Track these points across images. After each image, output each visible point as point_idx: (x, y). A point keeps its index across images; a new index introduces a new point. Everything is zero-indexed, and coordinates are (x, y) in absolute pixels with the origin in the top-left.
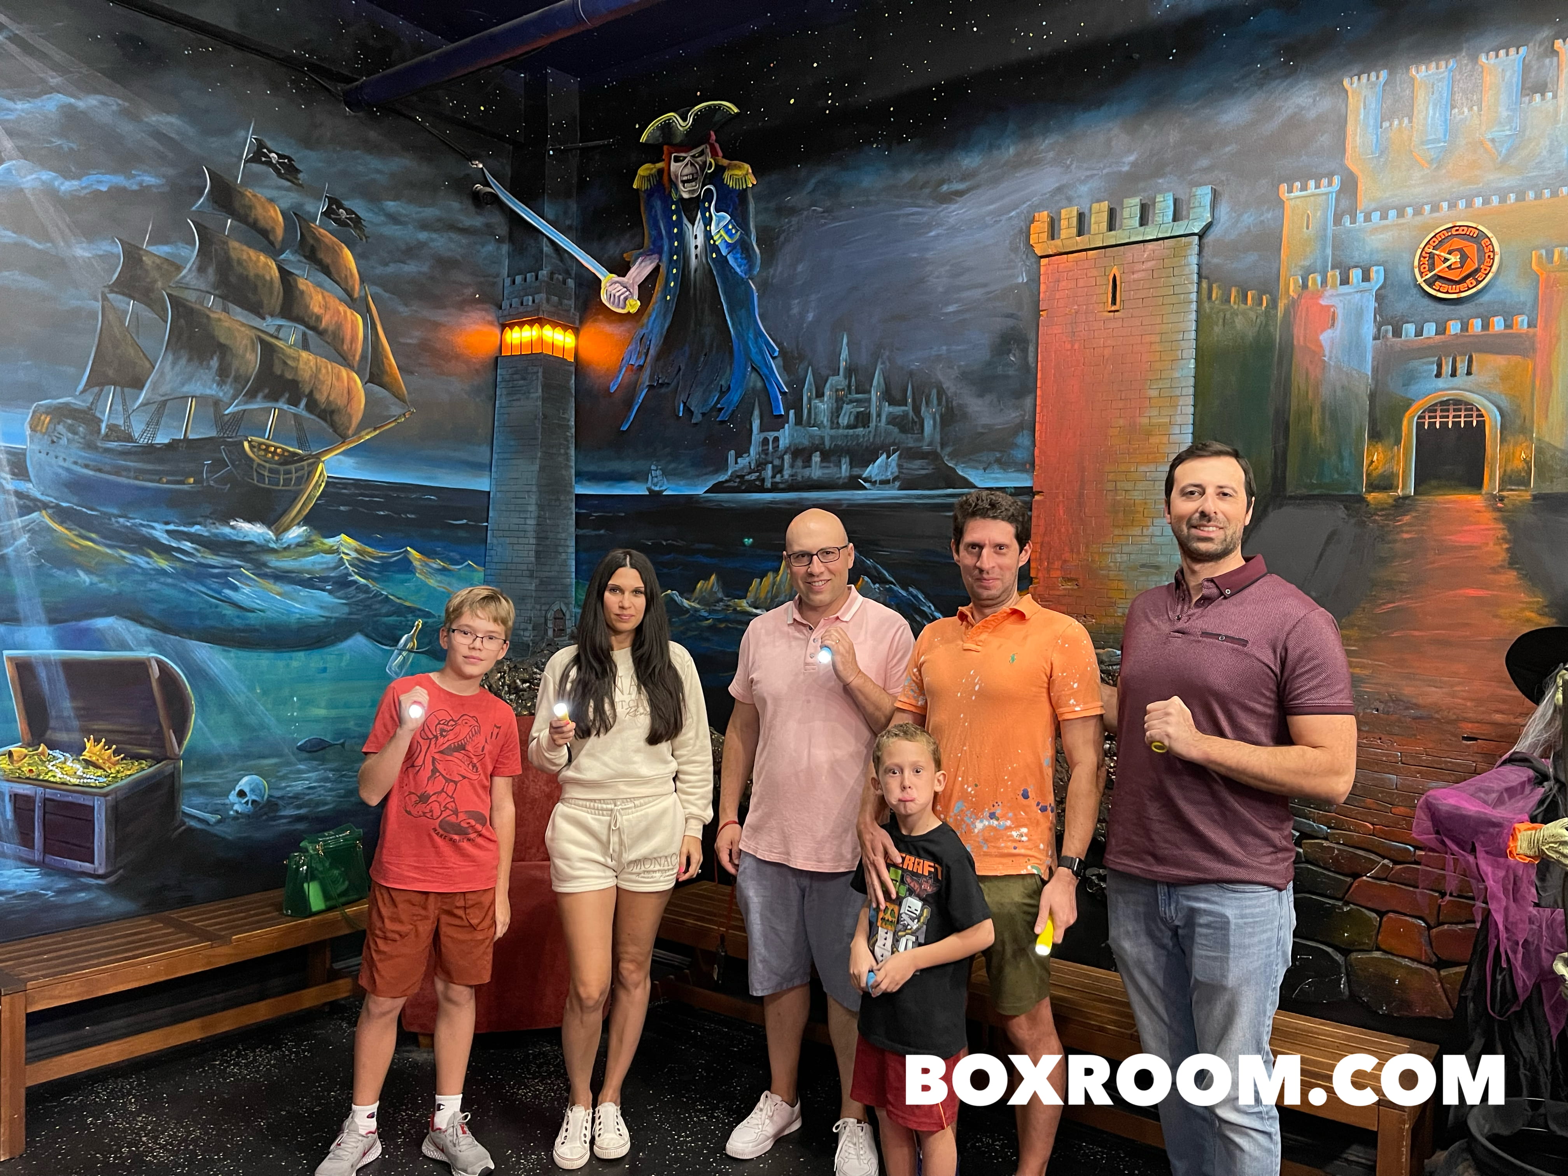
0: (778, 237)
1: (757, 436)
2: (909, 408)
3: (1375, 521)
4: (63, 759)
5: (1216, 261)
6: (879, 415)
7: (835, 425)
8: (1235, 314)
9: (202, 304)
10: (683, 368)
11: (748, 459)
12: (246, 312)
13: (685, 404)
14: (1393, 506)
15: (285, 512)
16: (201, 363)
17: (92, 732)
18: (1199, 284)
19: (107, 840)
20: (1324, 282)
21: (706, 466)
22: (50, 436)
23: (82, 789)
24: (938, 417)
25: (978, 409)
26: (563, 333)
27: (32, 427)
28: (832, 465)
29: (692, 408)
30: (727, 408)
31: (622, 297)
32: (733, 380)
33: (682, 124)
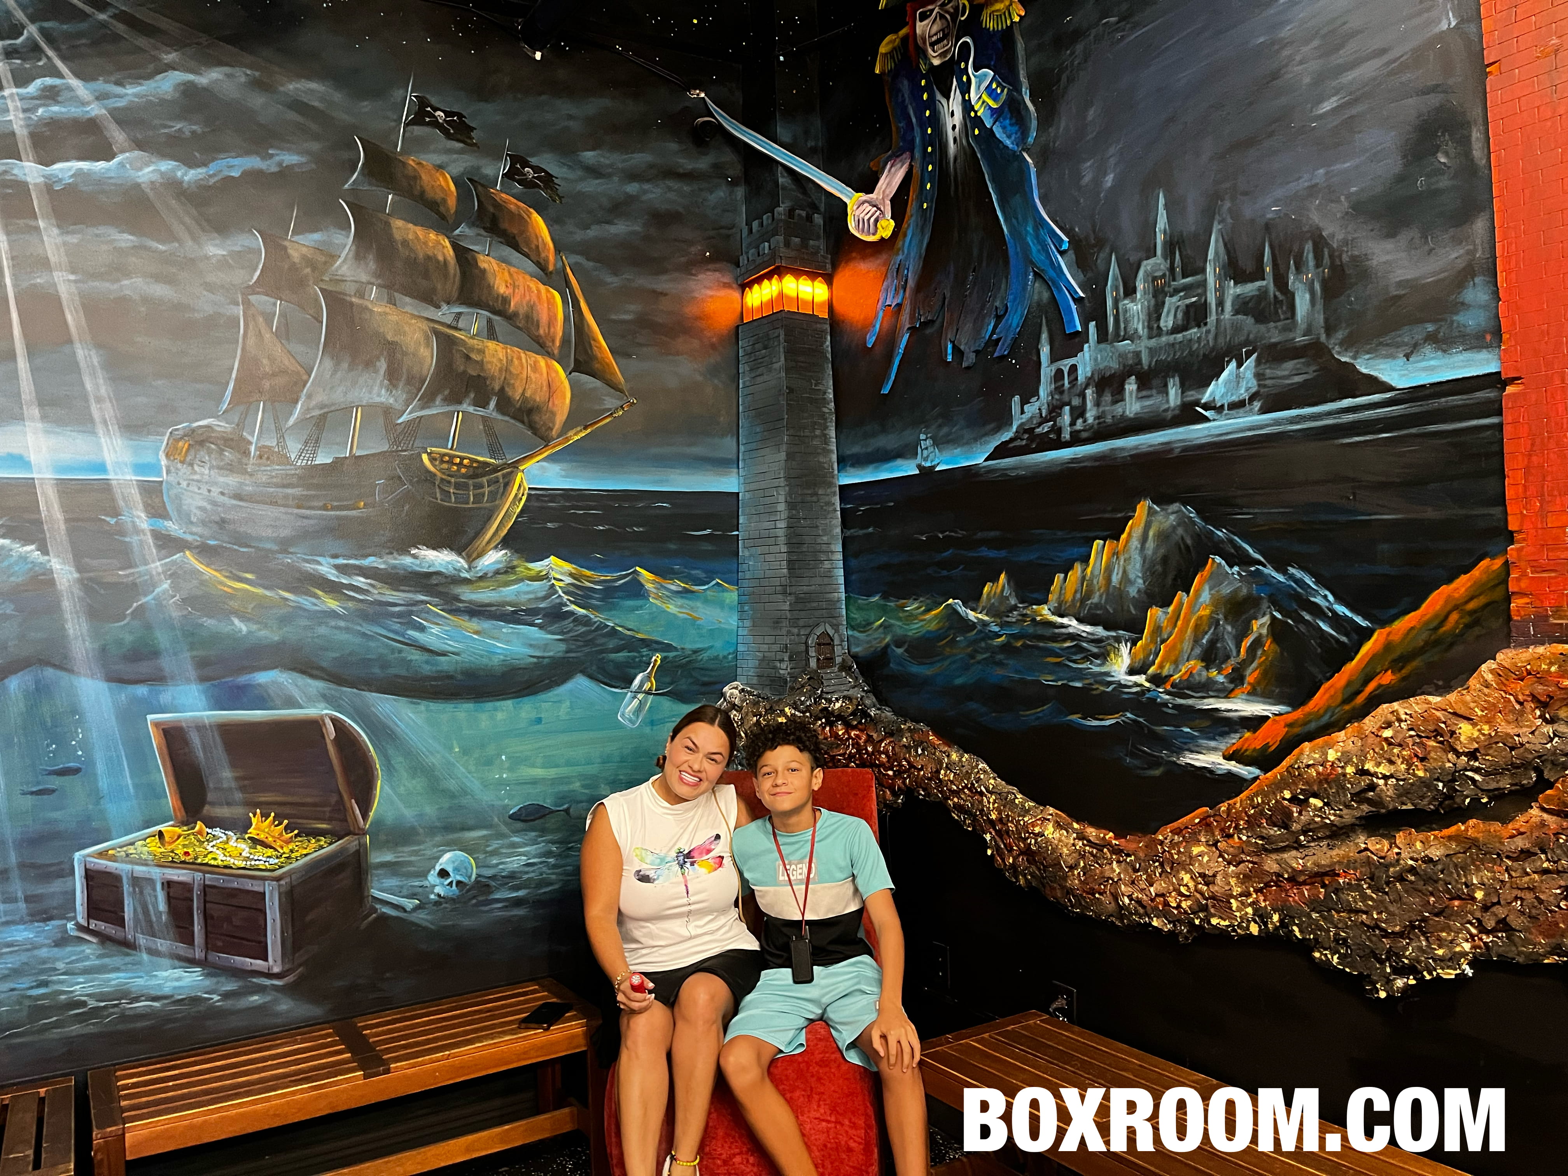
0: (1059, 80)
1: (1047, 371)
2: (1268, 283)
4: (225, 838)
6: (1220, 303)
7: (1155, 331)
9: (362, 296)
10: (948, 295)
11: (1037, 404)
12: (415, 302)
13: (953, 342)
15: (479, 533)
16: (365, 368)
17: (258, 805)
19: (282, 933)
21: (984, 425)
22: (191, 465)
23: (249, 873)
24: (1317, 287)
25: (1389, 257)
26: (810, 282)
27: (167, 456)
28: (1154, 392)
29: (962, 347)
30: (1006, 337)
31: (872, 220)
32: (1011, 297)
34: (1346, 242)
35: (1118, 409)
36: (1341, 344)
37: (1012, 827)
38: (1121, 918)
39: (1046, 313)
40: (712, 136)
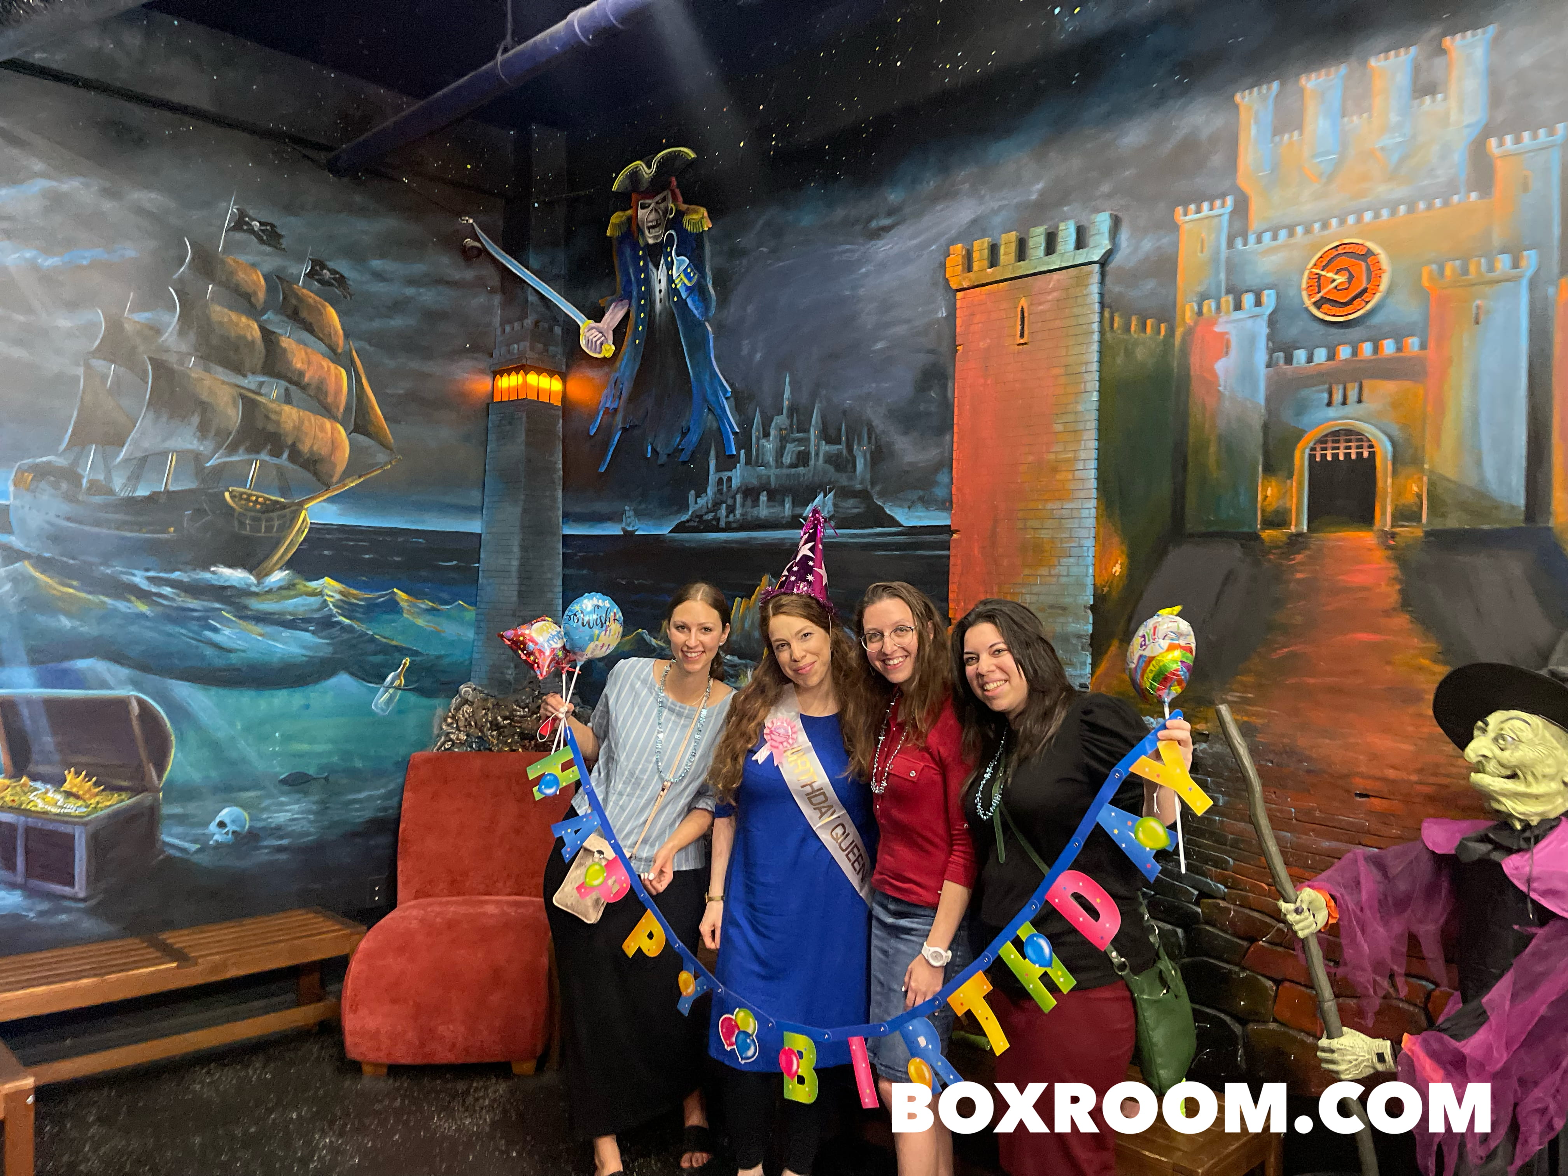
1: (713, 477)
2: (842, 447)
3: (1269, 561)
4: (44, 790)
5: (1117, 289)
6: (817, 454)
7: (779, 464)
8: (1136, 343)
9: (182, 364)
10: (650, 410)
11: (705, 499)
12: (226, 371)
13: (652, 444)
14: (1288, 544)
15: (268, 556)
16: (182, 420)
17: (73, 765)
18: (1102, 313)
19: (87, 866)
20: (1218, 308)
21: (670, 506)
22: (33, 491)
23: (63, 819)
24: (868, 456)
25: (904, 446)
26: (548, 379)
27: (15, 485)
28: (776, 504)
29: (658, 450)
30: (688, 448)
31: (598, 342)
32: (692, 421)
33: (647, 172)
34: (884, 432)
35: (755, 511)
36: (878, 493)
40: (478, 256)
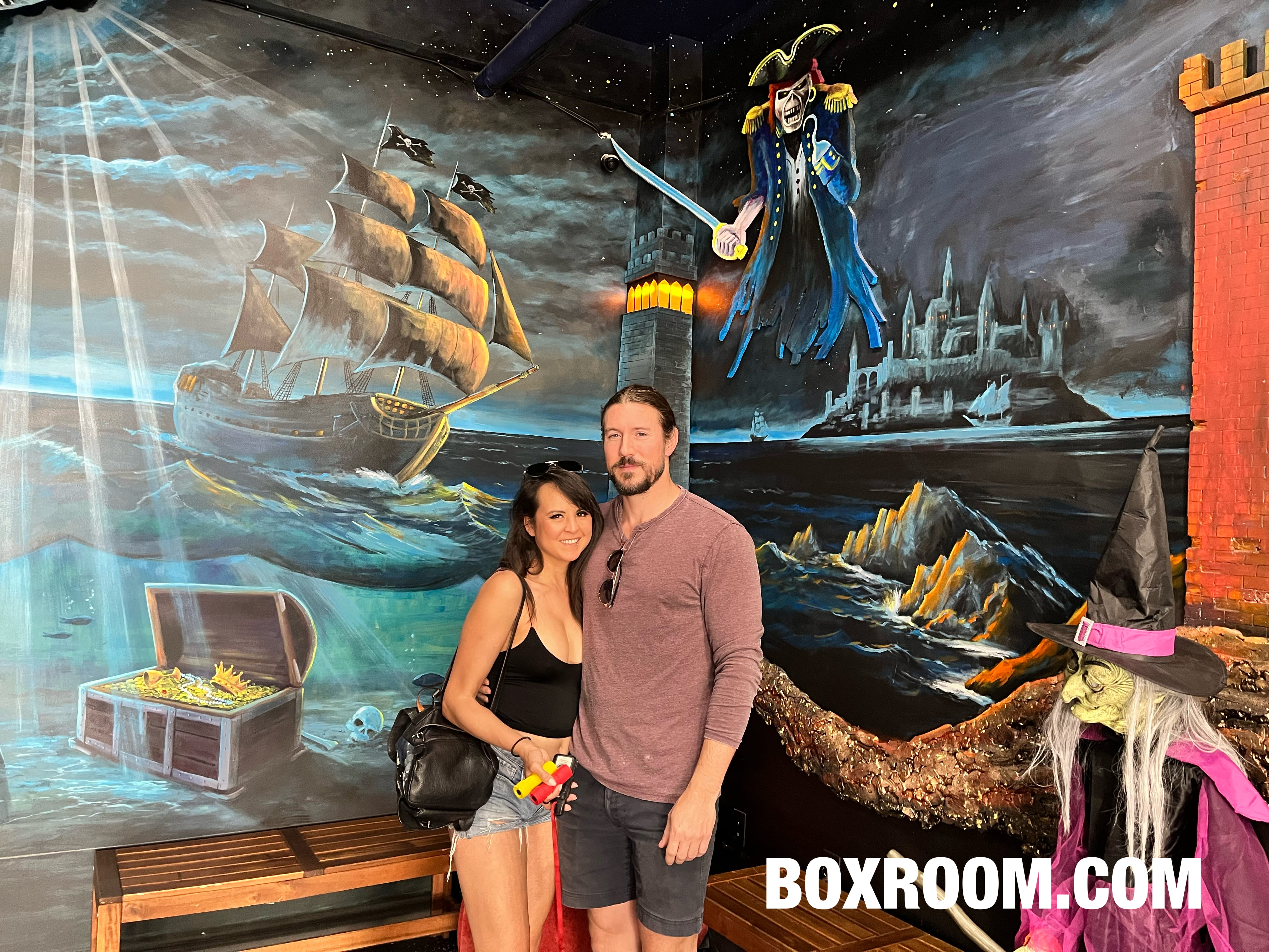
1: (854, 374)
2: (1023, 327)
4: (194, 682)
6: (987, 338)
7: (937, 353)
9: (336, 275)
10: (784, 309)
11: (845, 399)
12: (377, 281)
13: (784, 344)
15: (409, 460)
16: (334, 328)
17: (222, 658)
19: (231, 758)
21: (804, 409)
22: (196, 394)
23: (210, 710)
24: (1059, 335)
25: (1114, 319)
26: (679, 288)
27: (179, 387)
28: (933, 400)
29: (791, 349)
30: (825, 345)
31: (731, 244)
32: (831, 316)
33: (785, 59)
34: (1082, 304)
35: (906, 410)
36: (1074, 379)
37: (801, 724)
38: (879, 804)
39: (857, 330)
40: (614, 169)
